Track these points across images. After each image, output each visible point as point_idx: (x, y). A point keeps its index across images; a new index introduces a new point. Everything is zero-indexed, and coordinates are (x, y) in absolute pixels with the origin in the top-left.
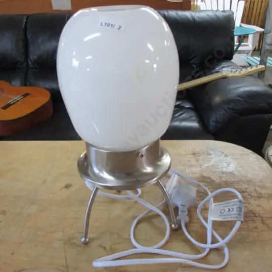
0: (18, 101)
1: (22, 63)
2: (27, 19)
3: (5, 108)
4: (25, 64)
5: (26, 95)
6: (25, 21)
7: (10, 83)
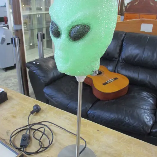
0: (111, 82)
1: (116, 58)
2: (125, 35)
3: (104, 84)
4: (118, 59)
5: (116, 79)
6: (124, 36)
7: (107, 68)
